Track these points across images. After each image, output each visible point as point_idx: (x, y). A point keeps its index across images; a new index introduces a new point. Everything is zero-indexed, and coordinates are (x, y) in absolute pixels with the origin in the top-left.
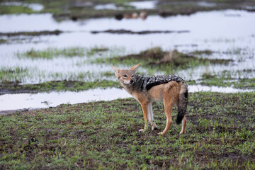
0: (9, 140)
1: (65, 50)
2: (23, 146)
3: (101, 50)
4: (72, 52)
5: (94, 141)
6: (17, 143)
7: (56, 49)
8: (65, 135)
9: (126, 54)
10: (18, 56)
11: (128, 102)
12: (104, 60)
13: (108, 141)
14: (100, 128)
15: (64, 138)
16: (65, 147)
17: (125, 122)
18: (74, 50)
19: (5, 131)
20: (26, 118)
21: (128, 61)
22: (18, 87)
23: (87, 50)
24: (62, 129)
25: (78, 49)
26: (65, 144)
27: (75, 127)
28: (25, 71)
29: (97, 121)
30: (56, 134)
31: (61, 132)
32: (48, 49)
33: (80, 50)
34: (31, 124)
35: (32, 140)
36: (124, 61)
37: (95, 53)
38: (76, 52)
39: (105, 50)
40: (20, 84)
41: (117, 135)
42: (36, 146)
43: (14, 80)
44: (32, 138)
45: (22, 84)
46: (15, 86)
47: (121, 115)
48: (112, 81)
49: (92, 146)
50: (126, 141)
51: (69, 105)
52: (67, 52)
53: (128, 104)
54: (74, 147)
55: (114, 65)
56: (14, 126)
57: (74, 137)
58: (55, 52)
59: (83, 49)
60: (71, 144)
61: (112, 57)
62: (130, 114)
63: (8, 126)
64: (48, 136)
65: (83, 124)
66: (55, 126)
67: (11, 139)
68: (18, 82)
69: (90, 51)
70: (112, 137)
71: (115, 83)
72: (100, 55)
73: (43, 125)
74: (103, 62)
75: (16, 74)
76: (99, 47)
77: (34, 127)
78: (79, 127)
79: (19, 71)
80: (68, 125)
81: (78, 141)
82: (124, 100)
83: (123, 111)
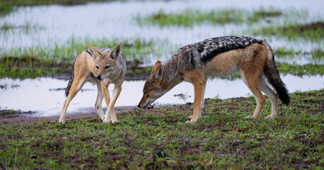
0: (123, 155)
1: (212, 13)
2: (144, 164)
3: (270, 14)
4: (223, 17)
5: (257, 159)
6: (135, 158)
7: (198, 12)
8: (211, 148)
9: (309, 21)
10: (139, 21)
11: (312, 97)
12: (275, 30)
13: (278, 159)
14: (267, 138)
15: (209, 152)
16: (211, 167)
17: (306, 130)
18: (227, 13)
19: (117, 140)
20: (150, 119)
21: (312, 32)
22: (139, 71)
23: (248, 13)
24: (206, 137)
25: (233, 11)
26: (211, 162)
27: (227, 135)
28: (149, 45)
29: (262, 126)
30: (197, 146)
31: (205, 143)
32: (187, 11)
33: (236, 14)
34: (158, 129)
35: (160, 155)
36: (306, 33)
37: (260, 18)
38: (231, 16)
39: (277, 14)
40: (141, 66)
41: (292, 149)
42: (166, 164)
43: (132, 59)
44: (159, 152)
45: (144, 65)
46: (134, 68)
47: (300, 118)
48: (286, 64)
49: (254, 165)
50: (308, 159)
51: (218, 100)
52: (216, 16)
53: (312, 101)
54: (225, 167)
55: (290, 38)
56: (130, 132)
57: (224, 152)
58: (196, 16)
59: (241, 12)
60: (221, 163)
61: (287, 25)
62: (315, 117)
63: (121, 132)
64: (185, 148)
65: (240, 131)
66: (195, 133)
67: (126, 152)
68: (137, 62)
69: (252, 15)
70: (286, 152)
71: (291, 67)
72: (269, 22)
73: (176, 131)
74: (273, 34)
75: (135, 50)
76: (267, 9)
77: (162, 134)
78: (234, 135)
79: (139, 45)
80: (216, 132)
81: (232, 157)
82: (304, 94)
83: (303, 112)
